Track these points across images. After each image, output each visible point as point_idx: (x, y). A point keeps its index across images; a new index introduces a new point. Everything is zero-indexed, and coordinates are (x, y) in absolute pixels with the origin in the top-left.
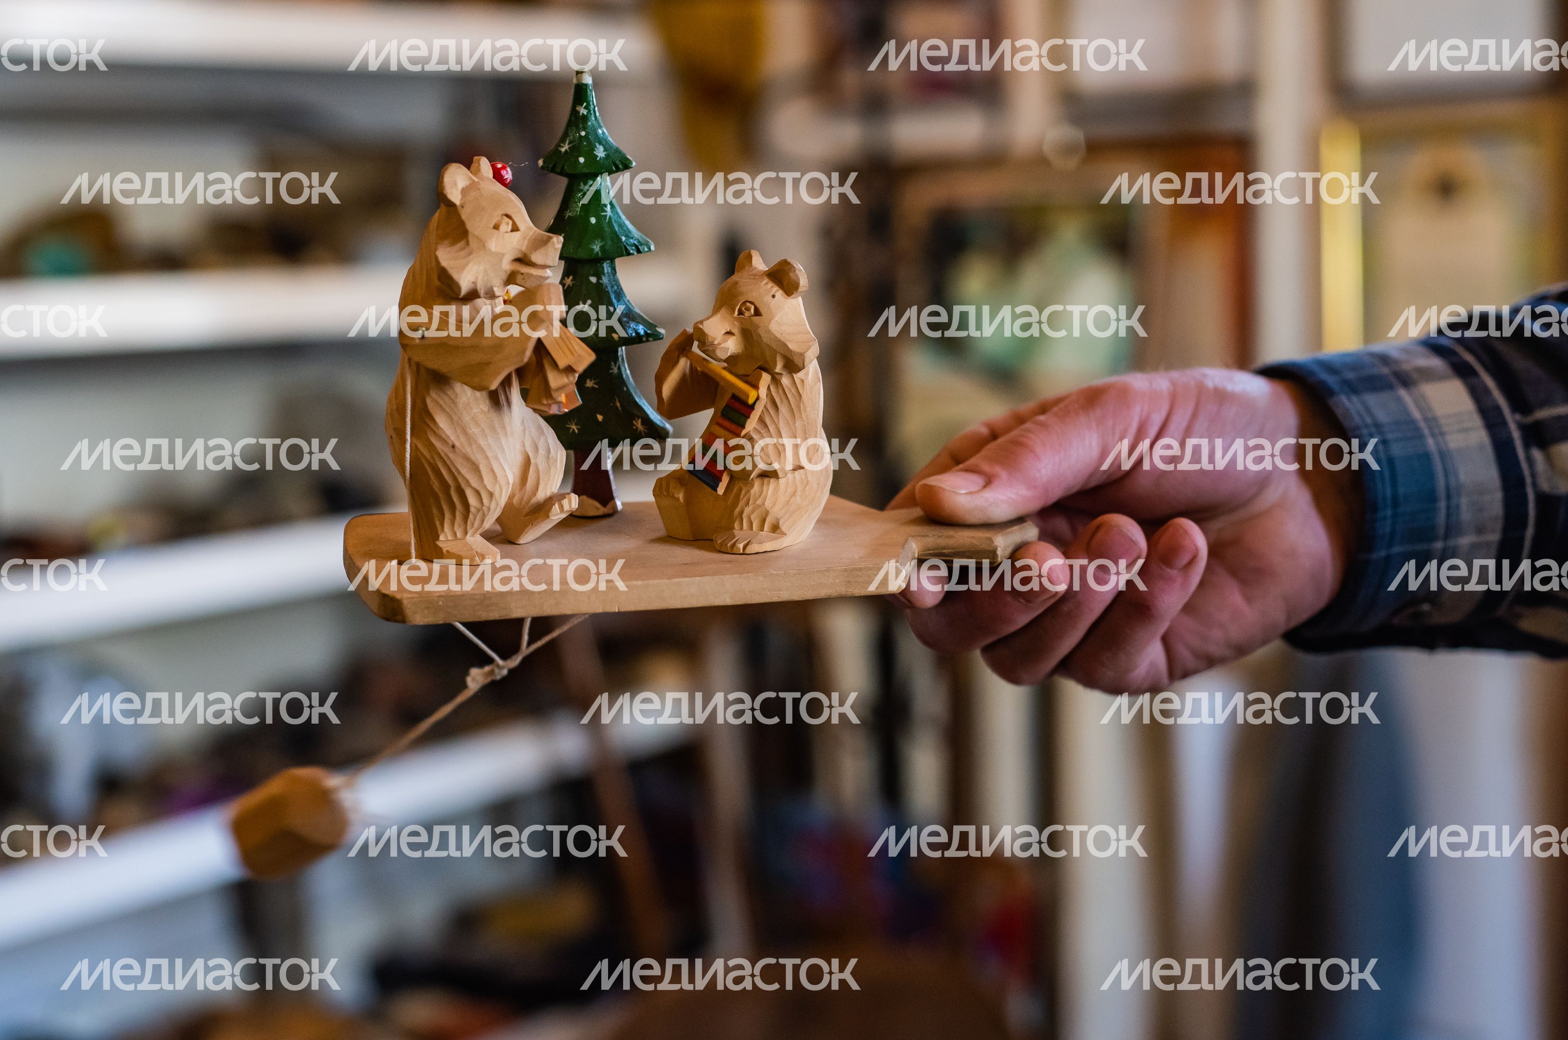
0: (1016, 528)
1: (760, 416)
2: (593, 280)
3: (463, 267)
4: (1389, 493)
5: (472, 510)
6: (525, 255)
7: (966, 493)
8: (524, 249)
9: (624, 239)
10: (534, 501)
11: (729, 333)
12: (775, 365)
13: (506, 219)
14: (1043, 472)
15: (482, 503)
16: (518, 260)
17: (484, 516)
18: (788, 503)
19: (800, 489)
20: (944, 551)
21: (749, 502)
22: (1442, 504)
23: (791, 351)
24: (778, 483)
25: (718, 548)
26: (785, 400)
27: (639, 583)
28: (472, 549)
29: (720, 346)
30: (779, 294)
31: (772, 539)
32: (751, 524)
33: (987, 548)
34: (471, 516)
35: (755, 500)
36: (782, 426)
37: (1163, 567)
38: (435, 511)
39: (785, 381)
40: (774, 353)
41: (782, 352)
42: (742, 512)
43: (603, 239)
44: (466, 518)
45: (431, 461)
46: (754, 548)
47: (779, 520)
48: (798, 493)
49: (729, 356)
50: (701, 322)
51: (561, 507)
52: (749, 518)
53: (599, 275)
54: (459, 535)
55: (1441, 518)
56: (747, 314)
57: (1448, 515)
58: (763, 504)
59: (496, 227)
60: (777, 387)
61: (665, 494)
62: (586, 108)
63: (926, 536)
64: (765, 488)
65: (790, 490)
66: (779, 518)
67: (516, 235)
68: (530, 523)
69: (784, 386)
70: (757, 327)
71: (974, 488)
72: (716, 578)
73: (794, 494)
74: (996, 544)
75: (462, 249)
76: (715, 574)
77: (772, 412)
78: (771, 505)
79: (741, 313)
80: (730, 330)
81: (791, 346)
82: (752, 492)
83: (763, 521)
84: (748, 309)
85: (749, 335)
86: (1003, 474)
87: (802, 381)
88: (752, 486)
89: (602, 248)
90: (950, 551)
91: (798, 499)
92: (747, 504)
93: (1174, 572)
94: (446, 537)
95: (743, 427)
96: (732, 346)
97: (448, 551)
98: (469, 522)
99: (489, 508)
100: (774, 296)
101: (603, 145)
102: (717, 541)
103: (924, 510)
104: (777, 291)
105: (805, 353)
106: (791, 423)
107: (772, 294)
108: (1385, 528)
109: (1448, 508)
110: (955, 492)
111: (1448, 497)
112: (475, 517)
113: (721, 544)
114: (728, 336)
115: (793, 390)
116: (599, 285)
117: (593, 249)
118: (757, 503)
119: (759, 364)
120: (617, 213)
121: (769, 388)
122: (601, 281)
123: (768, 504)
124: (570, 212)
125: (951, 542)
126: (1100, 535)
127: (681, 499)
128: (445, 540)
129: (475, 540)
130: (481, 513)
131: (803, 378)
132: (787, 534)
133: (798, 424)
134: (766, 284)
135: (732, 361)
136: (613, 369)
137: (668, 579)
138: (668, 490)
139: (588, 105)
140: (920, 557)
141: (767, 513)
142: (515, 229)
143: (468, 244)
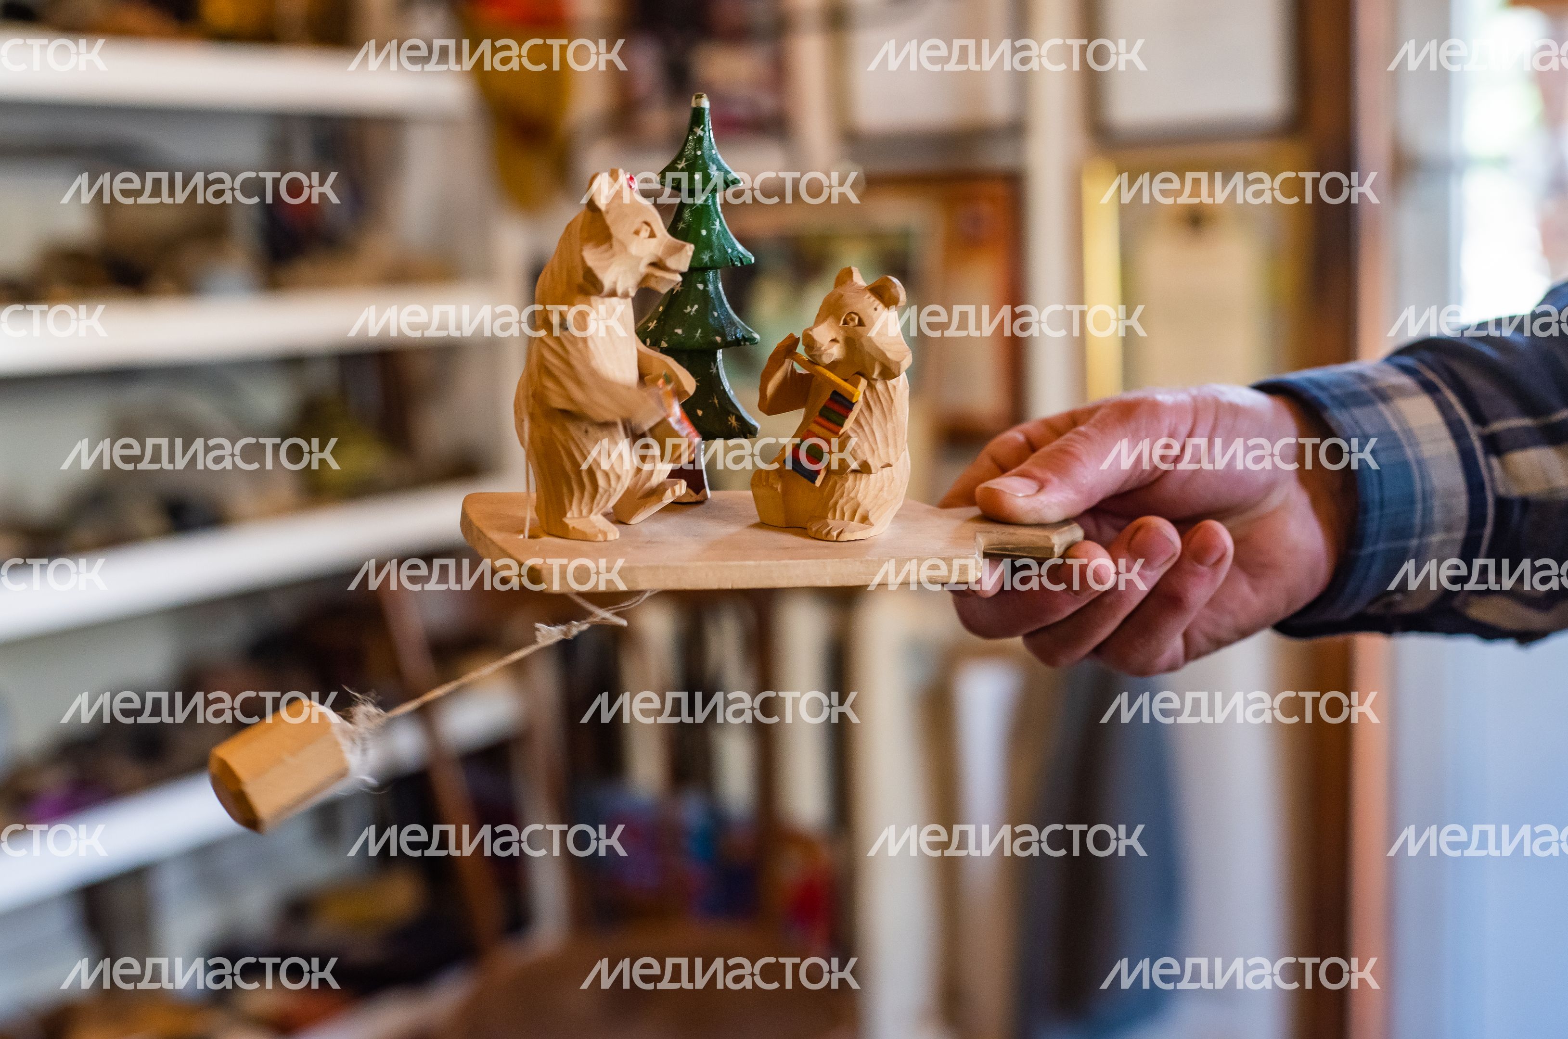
0: (1066, 528)
1: (856, 417)
2: (701, 286)
3: (607, 268)
4: (1377, 497)
5: (601, 490)
6: (661, 260)
7: (1024, 496)
8: (660, 254)
9: (730, 251)
10: (648, 485)
11: (834, 340)
12: (873, 372)
13: (645, 227)
14: (1089, 478)
15: (610, 485)
16: (653, 264)
17: (610, 496)
18: (877, 497)
19: (886, 485)
20: (1007, 546)
21: (843, 494)
22: (1419, 507)
23: (889, 359)
24: (869, 479)
25: (812, 535)
26: (878, 403)
27: (751, 563)
28: (595, 527)
29: (826, 352)
30: (881, 307)
31: (861, 529)
32: (843, 514)
33: (1046, 545)
34: (598, 496)
35: (849, 493)
36: (875, 427)
37: (1195, 564)
38: (565, 490)
39: (879, 386)
40: (873, 360)
41: (880, 360)
42: (836, 503)
43: (712, 251)
44: (593, 498)
45: (564, 443)
46: (846, 536)
47: (869, 512)
48: (886, 489)
49: (832, 361)
50: (811, 329)
51: (674, 492)
52: (842, 509)
53: (705, 283)
54: (585, 512)
55: (1417, 519)
56: (851, 324)
57: (1424, 516)
58: (856, 496)
59: (637, 233)
60: (872, 392)
61: (764, 484)
62: (703, 130)
63: (991, 532)
64: (858, 482)
65: (879, 485)
66: (868, 509)
67: (653, 240)
68: (643, 505)
69: (879, 391)
70: (861, 336)
71: (1030, 492)
72: (820, 561)
73: (882, 489)
74: (1053, 542)
75: (607, 251)
76: (817, 557)
77: (867, 413)
78: (862, 498)
79: (845, 323)
80: (836, 338)
81: (890, 355)
82: (847, 485)
83: (854, 512)
84: (853, 320)
85: (852, 343)
86: (1055, 480)
87: (894, 387)
88: (847, 480)
89: (711, 258)
90: (1012, 546)
91: (885, 494)
92: (842, 496)
93: (1204, 569)
94: (573, 514)
95: (842, 426)
96: (835, 352)
97: (573, 528)
98: (596, 502)
99: (615, 490)
100: (876, 309)
101: (716, 165)
102: (811, 529)
103: (981, 509)
104: (878, 305)
105: (901, 362)
106: (883, 425)
107: (874, 307)
108: (1372, 526)
109: (1424, 509)
110: (1015, 496)
111: (1424, 499)
112: (602, 497)
113: (817, 531)
114: (833, 343)
115: (886, 395)
116: (705, 291)
117: (703, 259)
118: (851, 495)
119: (858, 370)
120: (724, 227)
121: (864, 393)
122: (707, 288)
123: (860, 497)
124: (683, 224)
125: (1013, 539)
126: (1140, 536)
127: (779, 490)
128: (572, 519)
129: (598, 520)
130: (607, 493)
131: (895, 384)
132: (875, 525)
133: (890, 425)
134: (869, 298)
135: (833, 366)
136: (712, 369)
137: (778, 560)
138: (767, 480)
139: (705, 126)
140: (985, 551)
141: (858, 505)
142: (652, 235)
143: (611, 246)
